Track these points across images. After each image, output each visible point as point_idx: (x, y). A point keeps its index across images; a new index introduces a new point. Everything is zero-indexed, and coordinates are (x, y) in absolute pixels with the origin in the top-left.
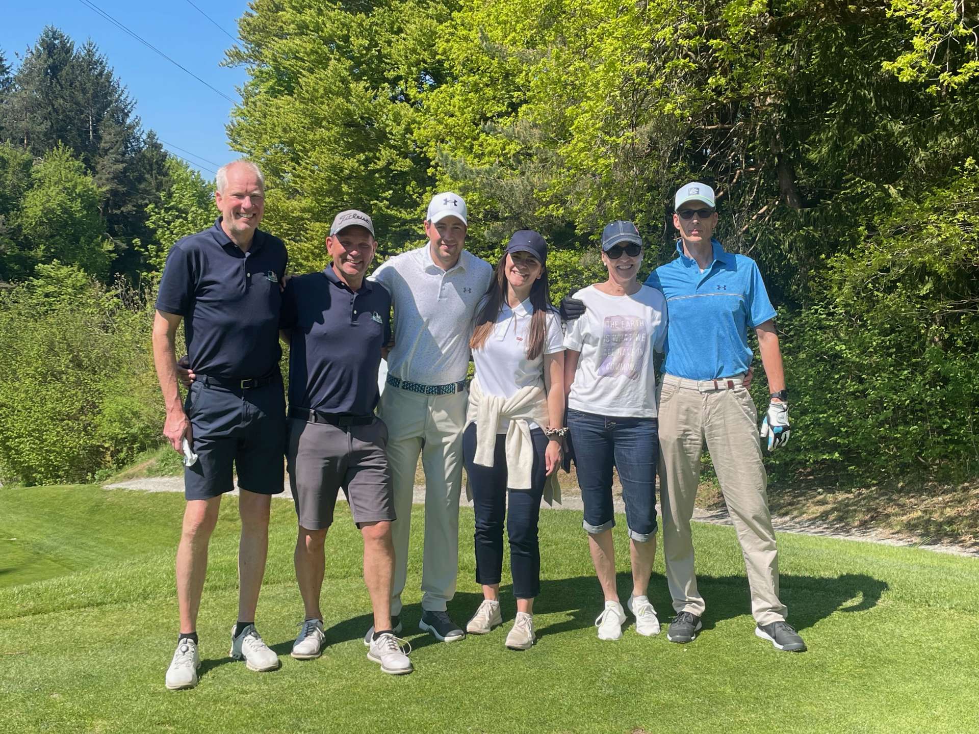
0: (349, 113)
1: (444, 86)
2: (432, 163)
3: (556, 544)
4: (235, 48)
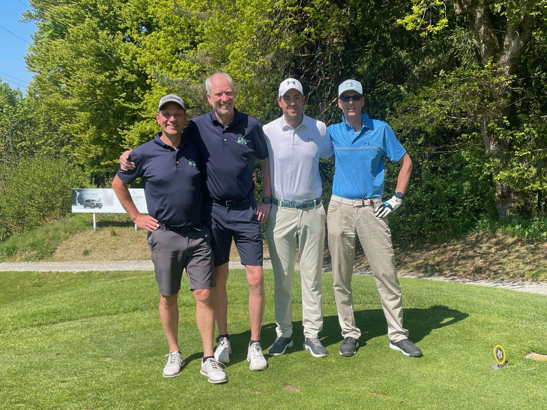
0: (98, 49)
1: (153, 33)
2: (149, 77)
3: (234, 288)
4: (28, 11)
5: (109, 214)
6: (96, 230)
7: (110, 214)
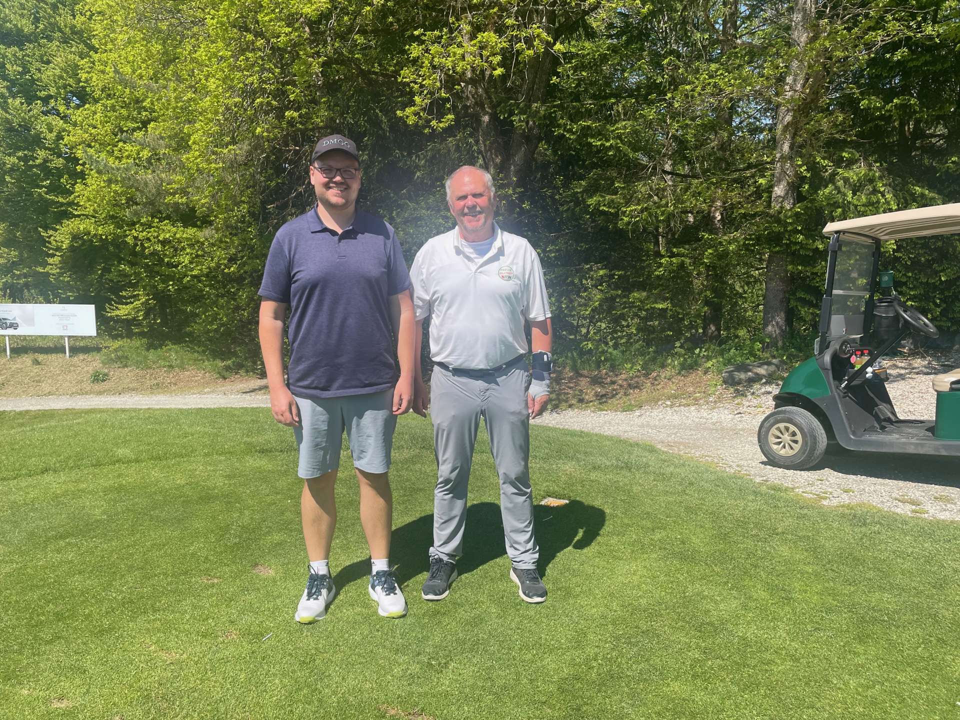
1: (87, 106)
2: (81, 162)
5: (29, 336)
6: (11, 357)
7: (31, 336)
